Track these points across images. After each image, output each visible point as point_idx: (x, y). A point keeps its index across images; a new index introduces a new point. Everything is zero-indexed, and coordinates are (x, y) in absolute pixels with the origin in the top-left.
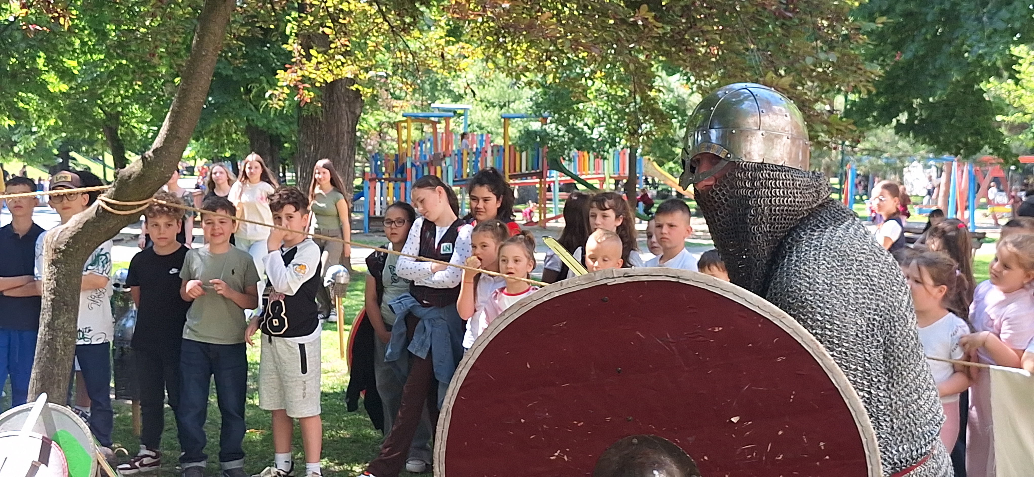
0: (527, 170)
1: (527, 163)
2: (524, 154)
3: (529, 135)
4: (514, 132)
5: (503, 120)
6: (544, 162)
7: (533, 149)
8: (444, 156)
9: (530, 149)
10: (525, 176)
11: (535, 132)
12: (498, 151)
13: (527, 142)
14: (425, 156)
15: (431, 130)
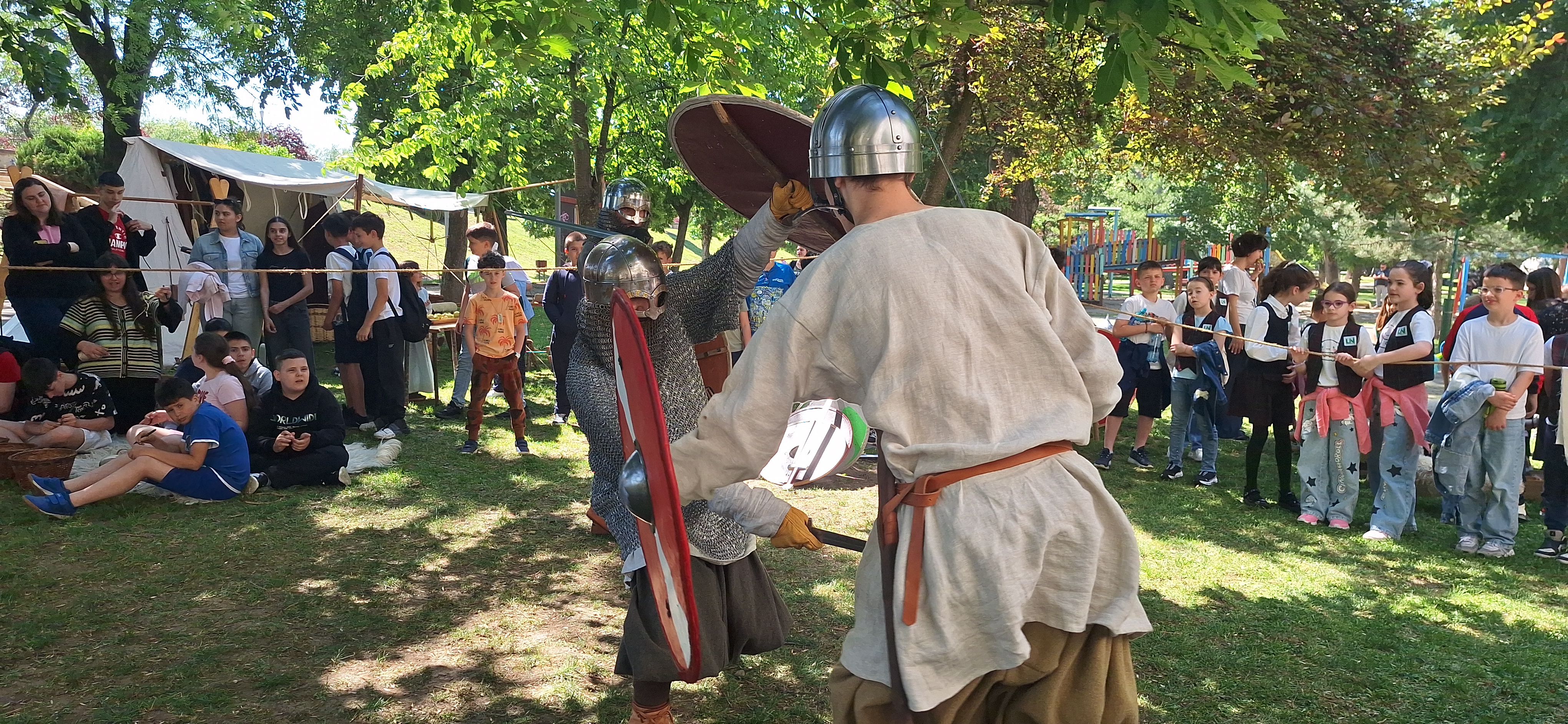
1: (1166, 254)
2: (1165, 246)
3: (1170, 230)
4: (1157, 228)
5: (1147, 219)
6: (1181, 252)
8: (1098, 247)
9: (1170, 242)
12: (1143, 244)
14: (1081, 247)
15: (1087, 228)
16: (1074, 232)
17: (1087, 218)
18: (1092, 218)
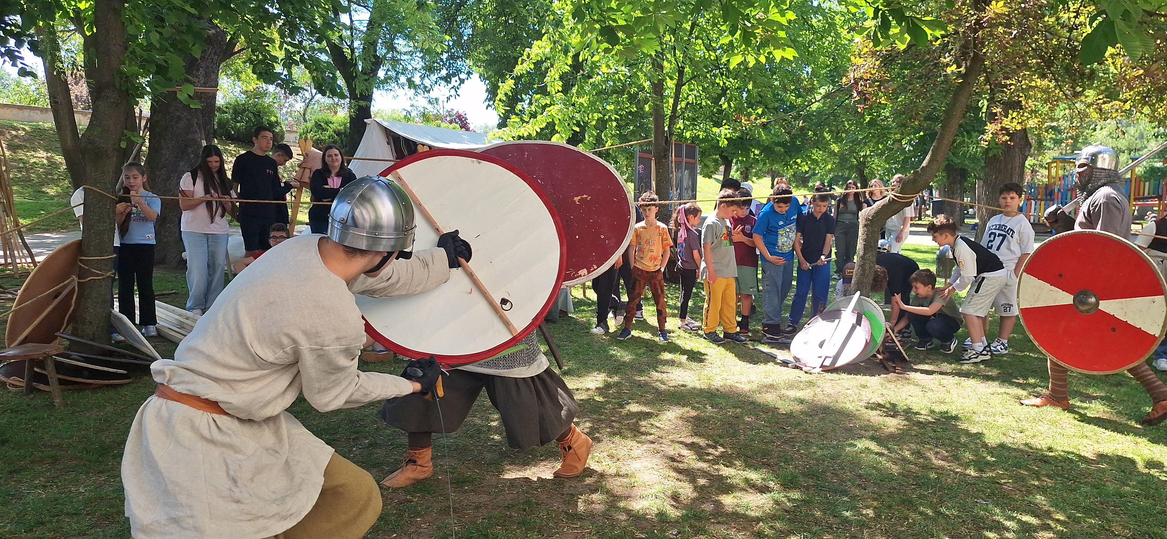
0: (1149, 194)
1: (1149, 189)
2: (1147, 184)
3: (1152, 171)
4: (1140, 169)
7: (1155, 180)
9: (1152, 181)
10: (1147, 198)
11: (1158, 168)
12: (1126, 181)
13: (1151, 175)
14: (1067, 185)
16: (1061, 172)
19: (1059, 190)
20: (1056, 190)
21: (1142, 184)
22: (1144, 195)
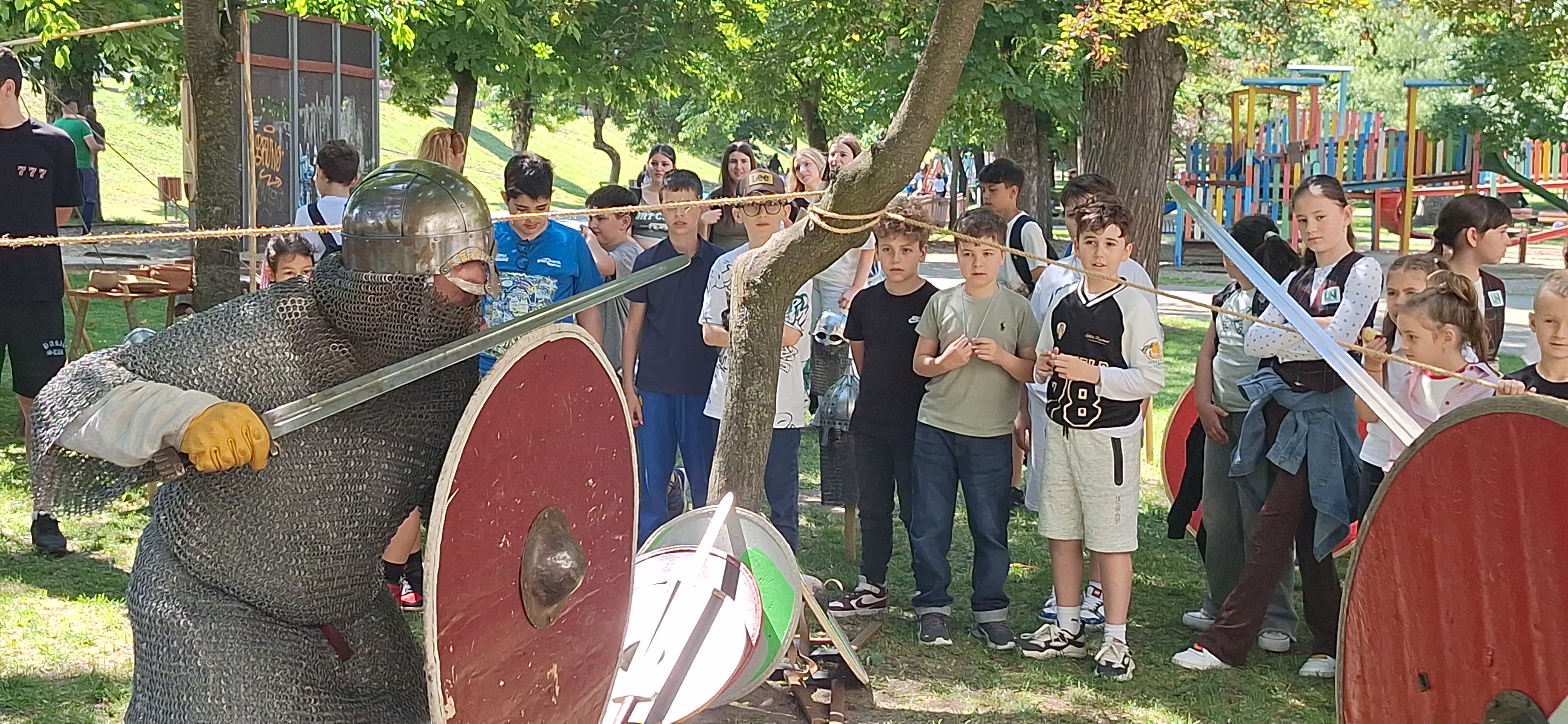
0: (1444, 170)
1: (1445, 160)
2: (1441, 144)
4: (1424, 108)
5: (1405, 90)
6: (1474, 158)
7: (1455, 137)
8: (1307, 147)
10: (1441, 180)
12: (1397, 139)
13: (1446, 125)
14: (1275, 147)
15: (1286, 106)
16: (1260, 113)
17: (1288, 88)
18: (1295, 89)
19: (1255, 161)
20: (1249, 162)
21: (1430, 145)
22: (1434, 171)
